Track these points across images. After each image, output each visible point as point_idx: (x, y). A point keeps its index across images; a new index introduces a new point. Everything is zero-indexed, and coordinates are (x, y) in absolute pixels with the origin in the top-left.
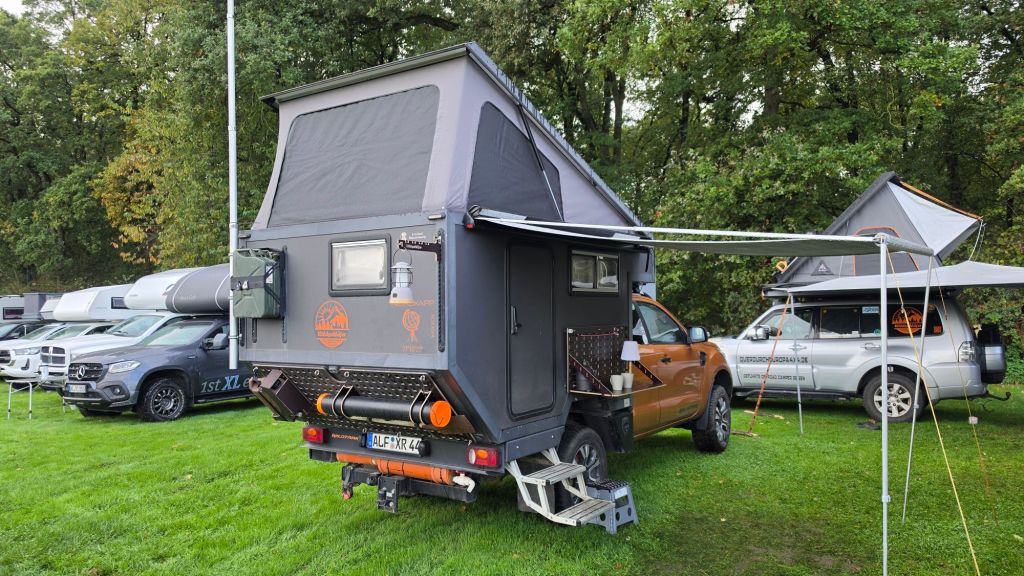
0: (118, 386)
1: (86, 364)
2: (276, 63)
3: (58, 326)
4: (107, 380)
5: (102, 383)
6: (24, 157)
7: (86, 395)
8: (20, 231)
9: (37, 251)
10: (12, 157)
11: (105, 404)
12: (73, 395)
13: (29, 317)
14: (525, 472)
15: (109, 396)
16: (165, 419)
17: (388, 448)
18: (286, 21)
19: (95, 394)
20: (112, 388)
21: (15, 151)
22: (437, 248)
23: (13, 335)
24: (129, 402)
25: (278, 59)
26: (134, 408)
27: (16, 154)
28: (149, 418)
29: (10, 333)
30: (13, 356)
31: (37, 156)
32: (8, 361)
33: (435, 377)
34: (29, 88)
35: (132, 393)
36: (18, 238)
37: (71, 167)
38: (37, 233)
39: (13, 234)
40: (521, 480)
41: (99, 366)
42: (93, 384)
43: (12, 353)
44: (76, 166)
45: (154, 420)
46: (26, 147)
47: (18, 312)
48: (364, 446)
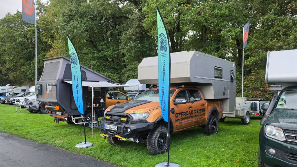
0: (35, 106)
1: (29, 102)
2: (81, 31)
3: (32, 94)
4: (33, 105)
5: (32, 106)
6: (29, 50)
7: (29, 108)
8: (28, 69)
9: (32, 74)
10: (26, 50)
11: (33, 110)
12: (27, 108)
13: (27, 91)
14: (73, 117)
15: (33, 108)
16: (45, 113)
17: (58, 114)
18: (85, 21)
19: (31, 108)
20: (34, 107)
21: (27, 49)
22: (56, 85)
23: (23, 96)
24: (37, 110)
25: (82, 31)
26: (38, 111)
27: (27, 50)
28: (41, 113)
29: (22, 95)
30: (20, 101)
31: (32, 50)
32: (19, 102)
33: (56, 103)
34: (30, 33)
35: (38, 108)
36: (27, 71)
37: (40, 53)
38: (32, 70)
39: (26, 70)
40: (72, 118)
41: (32, 102)
42: (30, 106)
43: (20, 100)
44: (41, 53)
45: (42, 113)
46: (29, 48)
47: (25, 90)
48: (56, 114)
